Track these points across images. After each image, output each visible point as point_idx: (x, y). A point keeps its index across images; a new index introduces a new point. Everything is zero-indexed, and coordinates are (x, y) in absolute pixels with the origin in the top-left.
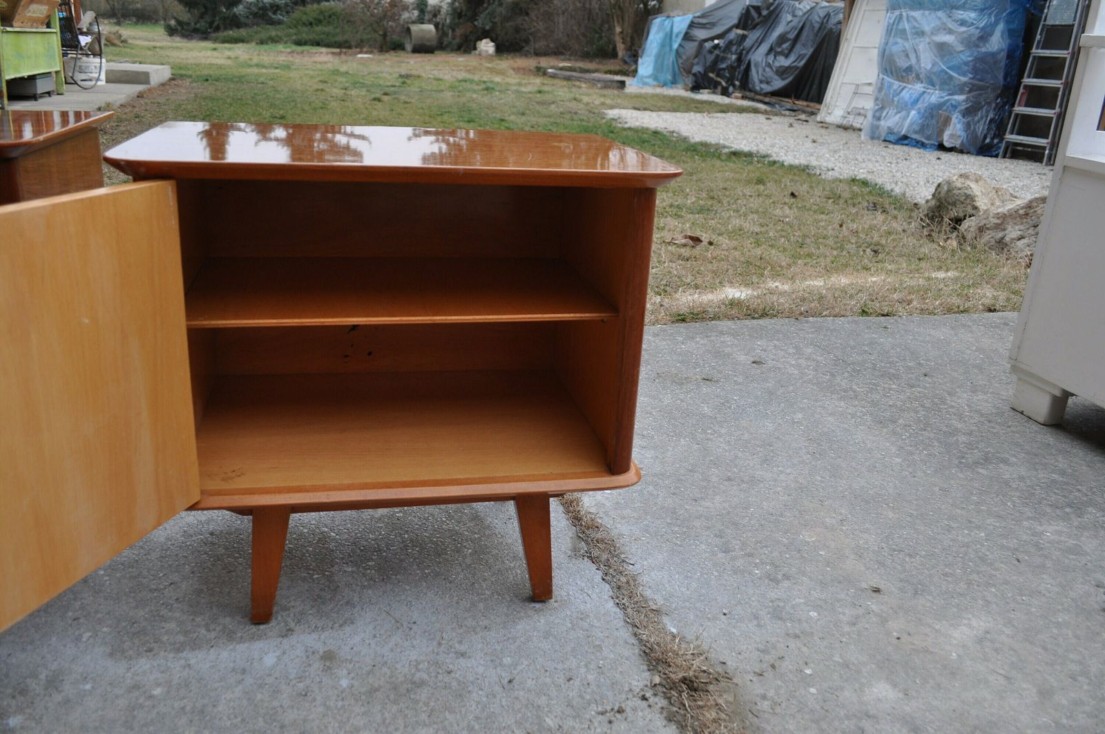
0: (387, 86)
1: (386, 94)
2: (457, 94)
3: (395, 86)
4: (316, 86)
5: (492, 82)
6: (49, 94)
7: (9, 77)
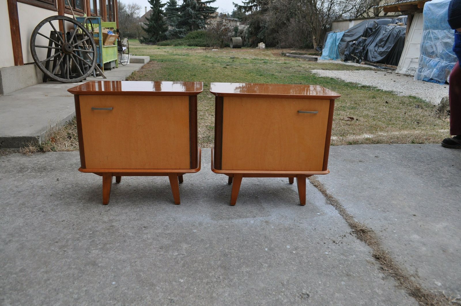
0: (227, 62)
1: (227, 65)
2: (254, 65)
3: (230, 62)
4: (201, 63)
5: (265, 59)
6: (114, 68)
7: (104, 63)
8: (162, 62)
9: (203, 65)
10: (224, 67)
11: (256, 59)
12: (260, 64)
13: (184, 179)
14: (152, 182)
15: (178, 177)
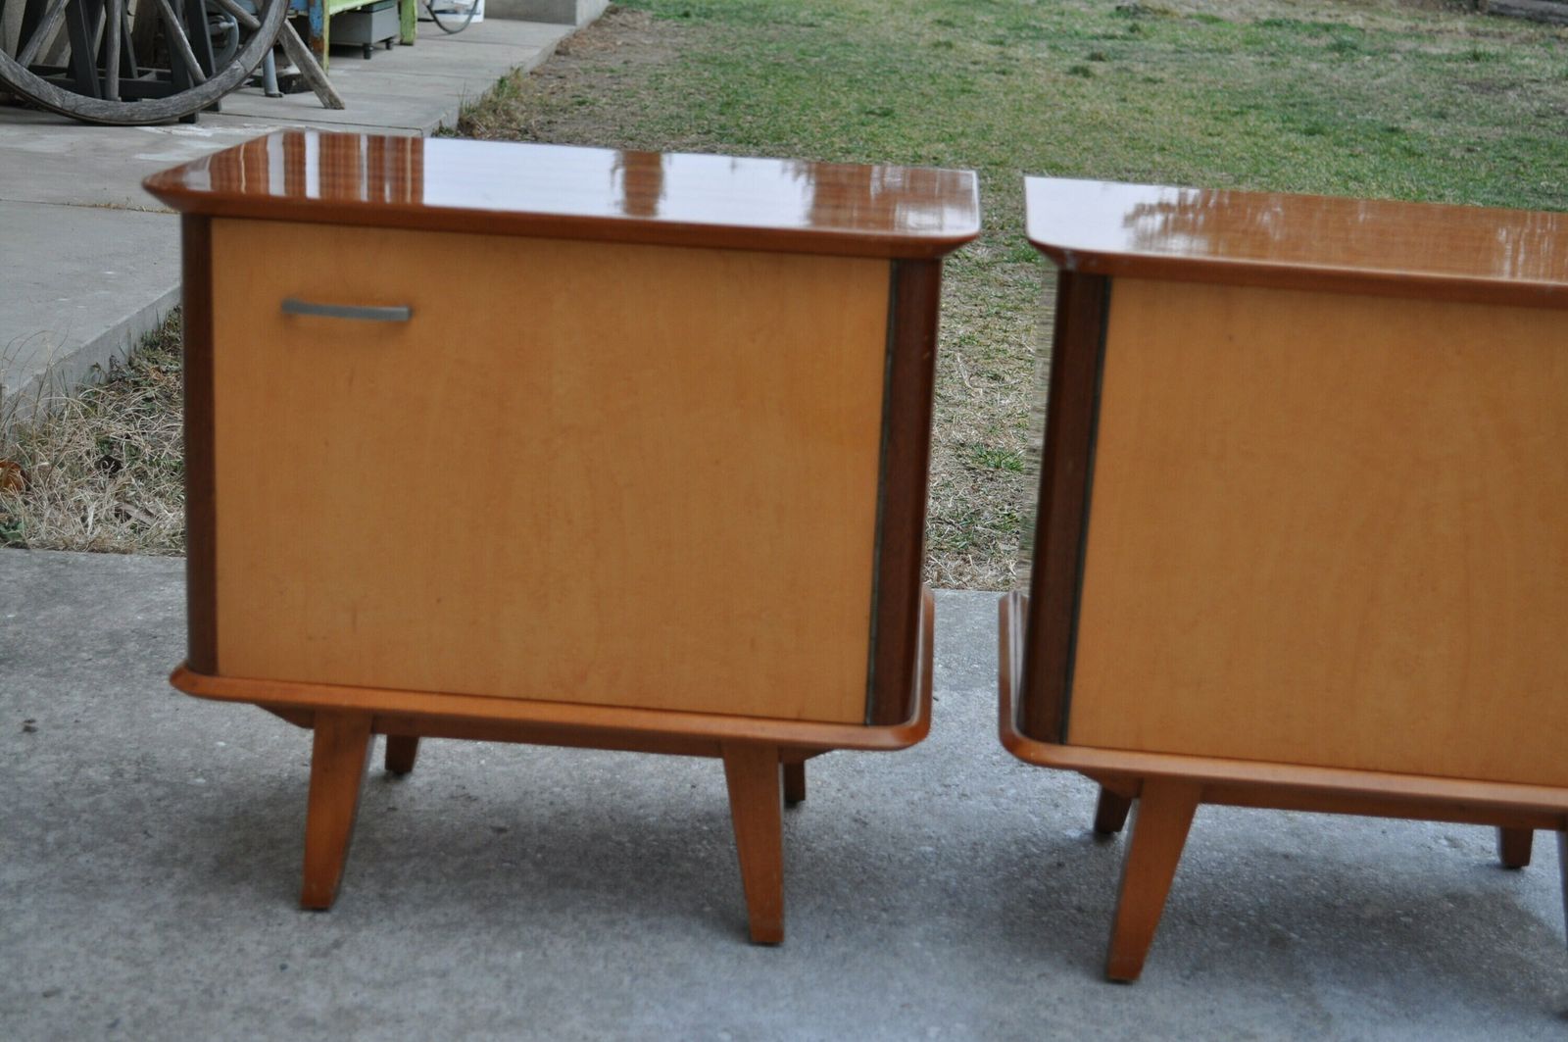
0: (1096, 37)
1: (1096, 57)
2: (1268, 59)
3: (1112, 37)
4: (931, 35)
5: (1345, 27)
6: (388, 43)
7: (334, 8)
8: (686, 23)
9: (940, 51)
10: (1075, 71)
11: (1279, 25)
12: (1311, 54)
13: (809, 784)
14: (608, 784)
15: (781, 768)
